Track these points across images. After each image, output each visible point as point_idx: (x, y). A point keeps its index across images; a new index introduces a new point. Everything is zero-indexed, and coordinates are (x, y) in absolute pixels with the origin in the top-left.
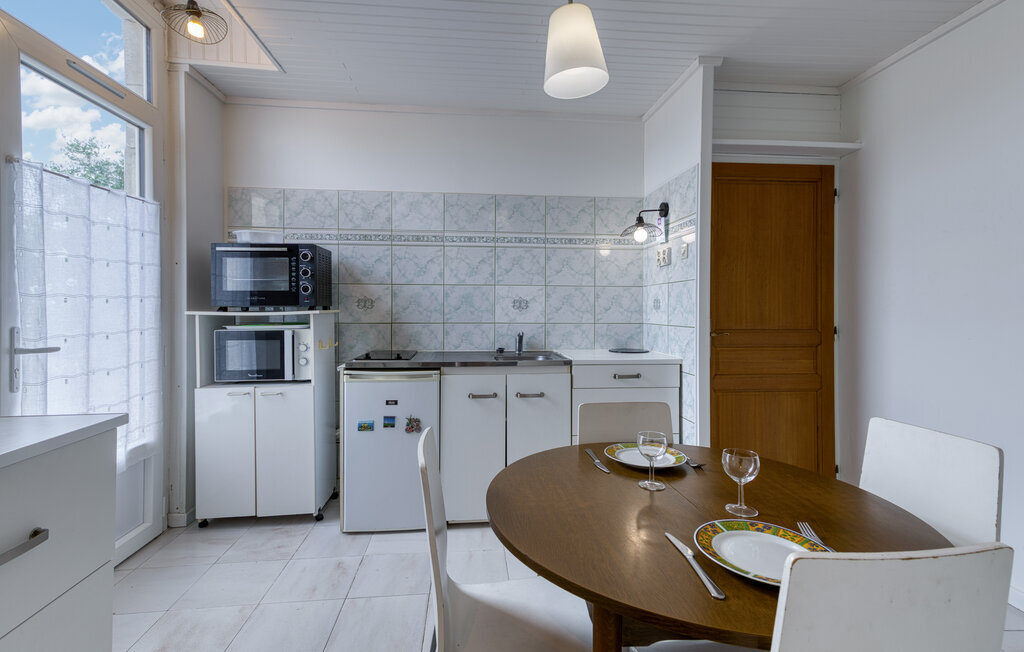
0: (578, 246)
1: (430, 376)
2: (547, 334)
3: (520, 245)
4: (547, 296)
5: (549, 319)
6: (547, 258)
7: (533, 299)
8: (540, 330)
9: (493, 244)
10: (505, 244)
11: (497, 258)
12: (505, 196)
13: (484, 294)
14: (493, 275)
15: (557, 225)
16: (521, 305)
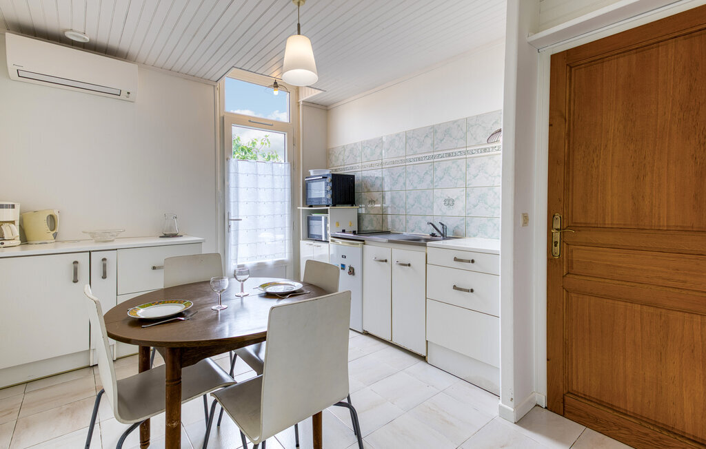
0: (491, 153)
1: (358, 244)
2: (467, 225)
3: (450, 158)
4: (467, 195)
5: (468, 214)
6: (468, 166)
7: (457, 198)
8: (462, 222)
9: (432, 160)
10: (439, 159)
11: (435, 169)
12: (440, 124)
13: (427, 195)
14: (432, 182)
15: (475, 139)
16: (449, 202)
